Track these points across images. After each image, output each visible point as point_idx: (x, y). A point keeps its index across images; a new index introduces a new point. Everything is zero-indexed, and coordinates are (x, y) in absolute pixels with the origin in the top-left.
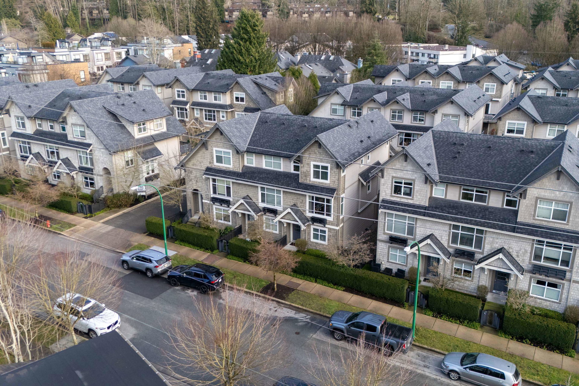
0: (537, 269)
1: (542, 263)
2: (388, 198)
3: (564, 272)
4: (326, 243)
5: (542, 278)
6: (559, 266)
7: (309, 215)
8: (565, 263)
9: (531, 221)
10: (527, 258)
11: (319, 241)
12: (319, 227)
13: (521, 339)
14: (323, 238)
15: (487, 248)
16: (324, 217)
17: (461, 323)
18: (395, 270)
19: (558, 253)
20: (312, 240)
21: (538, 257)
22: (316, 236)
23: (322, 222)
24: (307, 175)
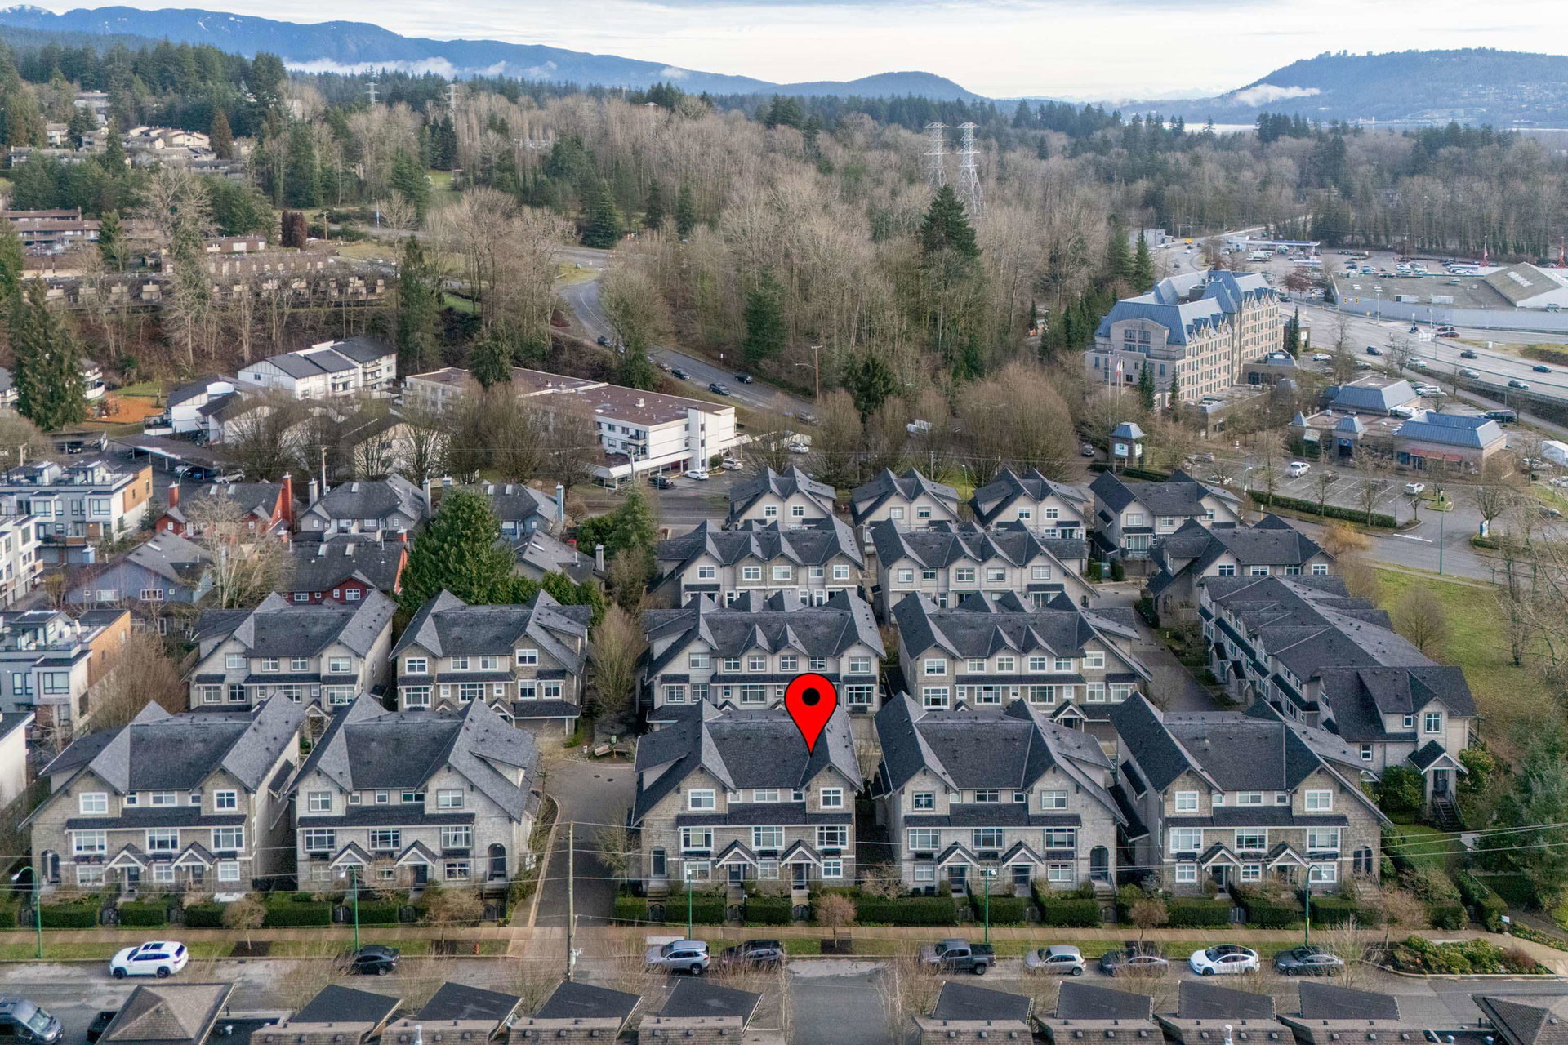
0: (1051, 855)
1: (1054, 848)
2: (910, 813)
3: (1071, 852)
4: (841, 877)
5: (1056, 862)
6: (1067, 848)
7: (818, 848)
8: (1071, 844)
9: (1039, 812)
10: (1041, 846)
11: (832, 877)
12: (832, 860)
13: (1060, 925)
14: (837, 872)
15: (1007, 845)
16: (838, 847)
17: (1011, 925)
18: (922, 889)
19: (1063, 836)
20: (824, 877)
21: (1049, 843)
22: (828, 872)
23: (837, 853)
24: (815, 803)
